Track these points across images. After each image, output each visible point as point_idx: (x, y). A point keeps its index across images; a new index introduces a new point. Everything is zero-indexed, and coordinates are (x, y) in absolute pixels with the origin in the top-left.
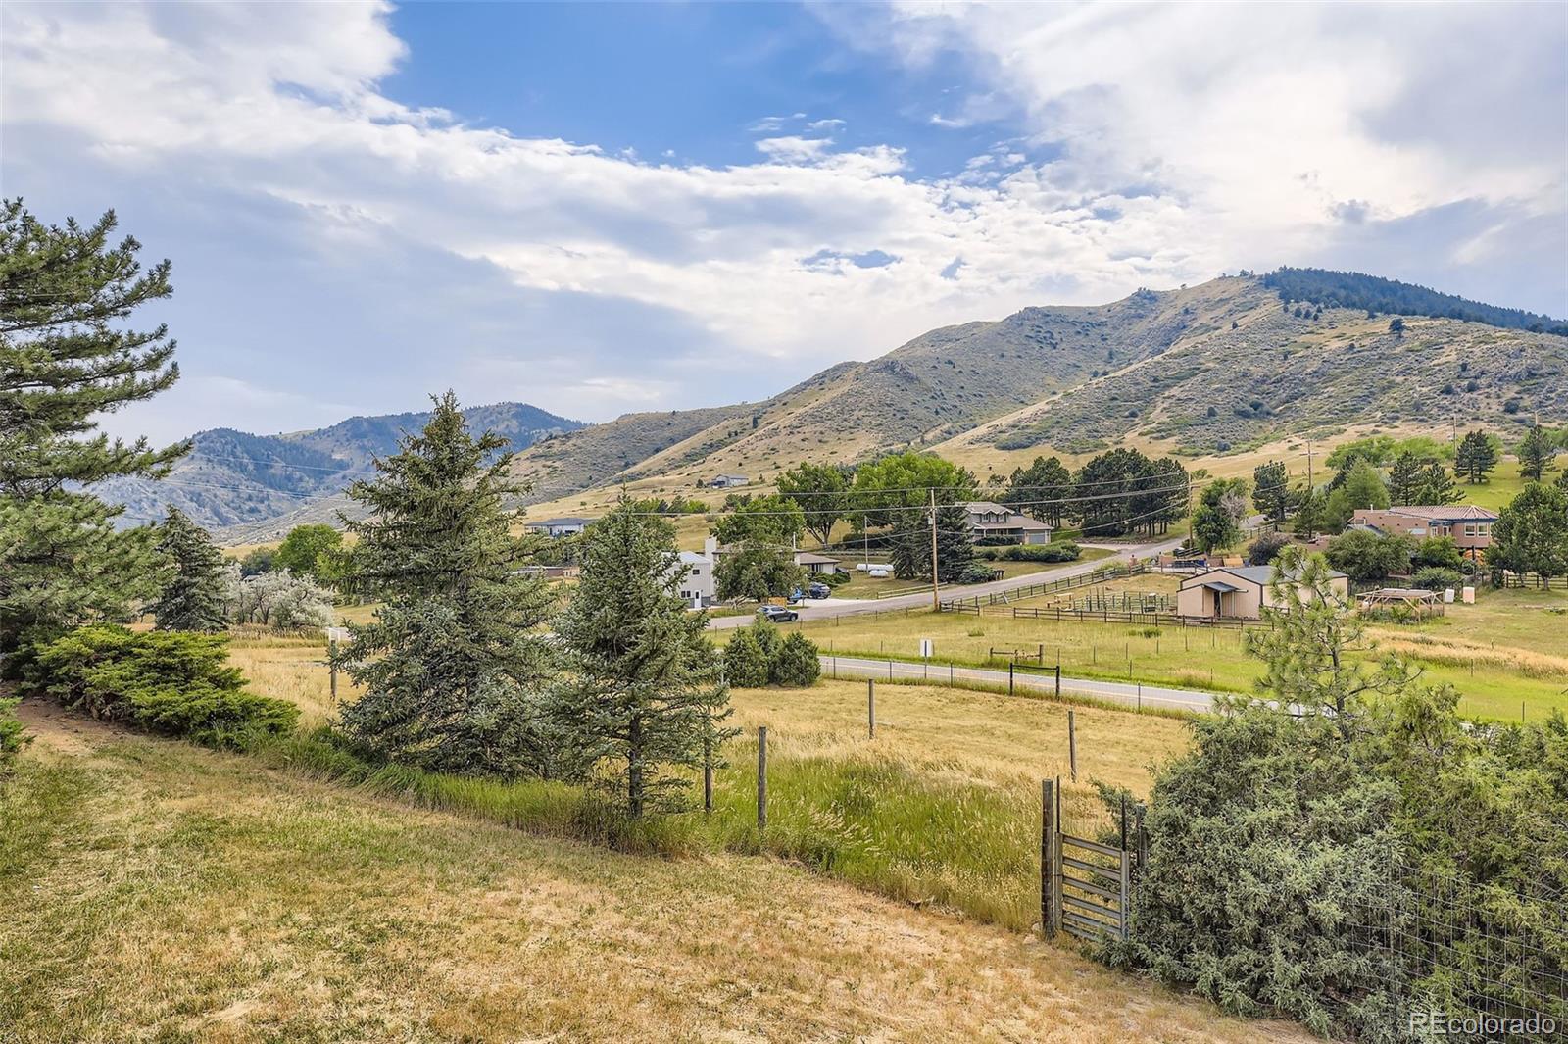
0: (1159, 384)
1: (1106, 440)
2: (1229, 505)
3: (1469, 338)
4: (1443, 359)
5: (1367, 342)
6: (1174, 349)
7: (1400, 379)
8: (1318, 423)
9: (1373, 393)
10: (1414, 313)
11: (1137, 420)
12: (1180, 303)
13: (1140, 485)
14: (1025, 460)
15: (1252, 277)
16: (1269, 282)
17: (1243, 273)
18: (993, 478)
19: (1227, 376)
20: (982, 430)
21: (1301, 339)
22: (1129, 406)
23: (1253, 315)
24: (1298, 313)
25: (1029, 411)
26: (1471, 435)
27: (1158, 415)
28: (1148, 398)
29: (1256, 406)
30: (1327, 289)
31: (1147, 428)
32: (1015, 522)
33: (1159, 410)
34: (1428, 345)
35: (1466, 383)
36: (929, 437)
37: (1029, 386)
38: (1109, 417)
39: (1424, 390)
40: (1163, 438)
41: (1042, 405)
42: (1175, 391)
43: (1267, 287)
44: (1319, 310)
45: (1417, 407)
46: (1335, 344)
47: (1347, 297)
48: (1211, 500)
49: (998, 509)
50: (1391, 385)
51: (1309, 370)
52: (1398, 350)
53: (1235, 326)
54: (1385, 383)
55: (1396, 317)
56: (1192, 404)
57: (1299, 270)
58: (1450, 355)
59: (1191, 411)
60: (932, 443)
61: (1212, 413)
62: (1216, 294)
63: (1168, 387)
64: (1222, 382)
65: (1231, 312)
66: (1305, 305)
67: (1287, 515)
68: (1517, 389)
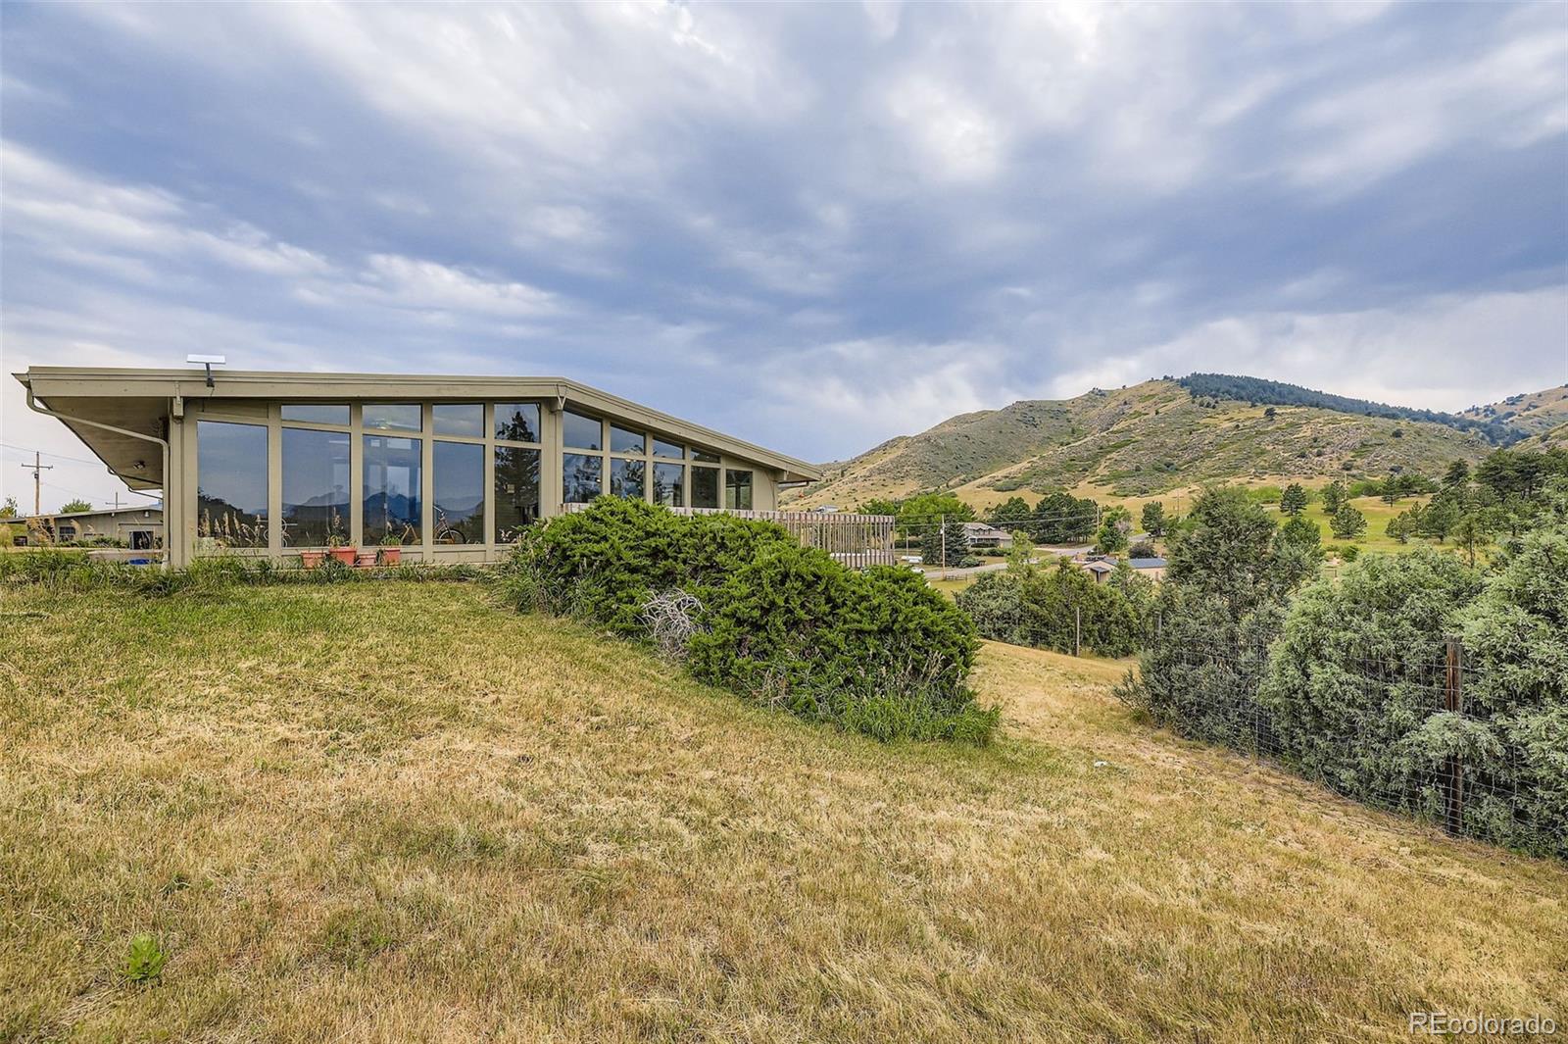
0: (1104, 450)
1: (1066, 486)
2: (1120, 527)
3: (1321, 420)
4: (1301, 435)
5: (1248, 423)
6: (1115, 428)
7: (1270, 448)
8: (1210, 476)
9: (1250, 457)
10: (1284, 404)
11: (1087, 473)
12: (1121, 398)
13: (1071, 514)
14: (1003, 499)
15: (1172, 380)
16: (1183, 383)
17: (1165, 377)
18: (987, 509)
19: (1148, 445)
20: (985, 479)
21: (1202, 421)
22: (1081, 465)
23: (1171, 405)
24: (1201, 405)
25: (1015, 468)
27: (1102, 470)
28: (1095, 459)
29: (1168, 465)
30: (1225, 387)
31: (1094, 479)
32: (996, 534)
33: (1102, 467)
34: (1292, 425)
35: (1316, 450)
36: (951, 483)
37: (1017, 452)
38: (1069, 471)
39: (1286, 455)
40: (1104, 485)
41: (1025, 464)
42: (1114, 455)
43: (1182, 386)
44: (1217, 402)
45: (1279, 465)
46: (1227, 425)
47: (1237, 393)
48: (1110, 524)
49: (985, 527)
50: (1263, 452)
51: (1207, 442)
52: (1270, 428)
53: (1157, 413)
54: (1259, 451)
55: (1270, 406)
56: (1125, 463)
57: (1205, 375)
58: (1306, 432)
59: (1123, 468)
60: (953, 487)
61: (1138, 469)
62: (1146, 391)
63: (1110, 452)
64: (1147, 449)
65: (1156, 403)
66: (1208, 399)
67: (1163, 533)
68: (1353, 454)
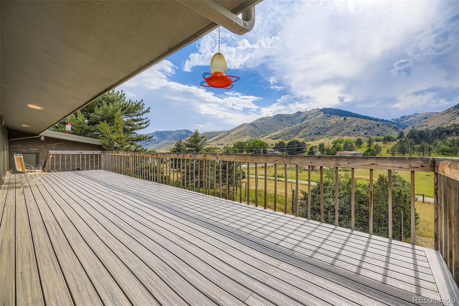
0: (301, 128)
1: (291, 138)
2: (314, 150)
3: (358, 121)
4: (353, 125)
5: (339, 121)
6: (304, 122)
7: (345, 128)
8: (330, 136)
9: (340, 131)
10: (348, 116)
11: (297, 135)
12: (305, 114)
13: (298, 146)
14: (277, 141)
15: (319, 109)
16: (322, 110)
17: (317, 108)
18: (271, 144)
19: (314, 127)
20: (269, 136)
21: (327, 121)
22: (296, 132)
23: (319, 116)
24: (327, 116)
25: (277, 133)
26: (358, 139)
27: (301, 134)
28: (299, 131)
29: (319, 132)
30: (332, 112)
31: (299, 136)
32: (276, 152)
34: (351, 122)
35: (358, 129)
36: (259, 137)
37: (277, 128)
38: (292, 134)
39: (350, 130)
40: (302, 138)
41: (280, 132)
42: (304, 130)
43: (321, 111)
44: (331, 115)
45: (348, 133)
46: (334, 122)
47: (336, 113)
48: (311, 149)
49: (273, 150)
50: (344, 129)
51: (329, 126)
52: (345, 123)
53: (315, 118)
54: (342, 129)
55: (345, 117)
56: (307, 132)
57: (327, 108)
58: (355, 124)
59: (307, 133)
60: (260, 138)
61: (311, 134)
62: (312, 112)
63: (303, 129)
64: (313, 128)
65: (315, 116)
66: (328, 114)
67: (325, 152)
68: (367, 130)
